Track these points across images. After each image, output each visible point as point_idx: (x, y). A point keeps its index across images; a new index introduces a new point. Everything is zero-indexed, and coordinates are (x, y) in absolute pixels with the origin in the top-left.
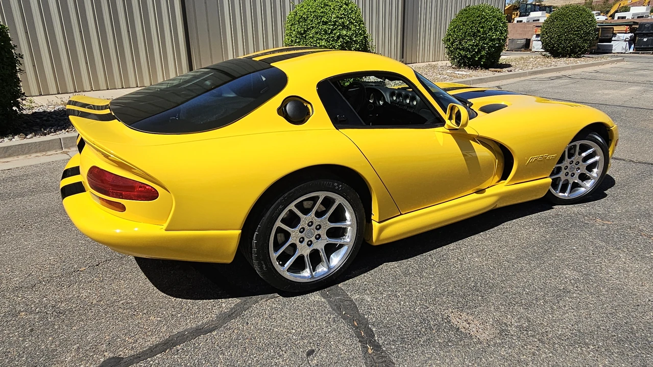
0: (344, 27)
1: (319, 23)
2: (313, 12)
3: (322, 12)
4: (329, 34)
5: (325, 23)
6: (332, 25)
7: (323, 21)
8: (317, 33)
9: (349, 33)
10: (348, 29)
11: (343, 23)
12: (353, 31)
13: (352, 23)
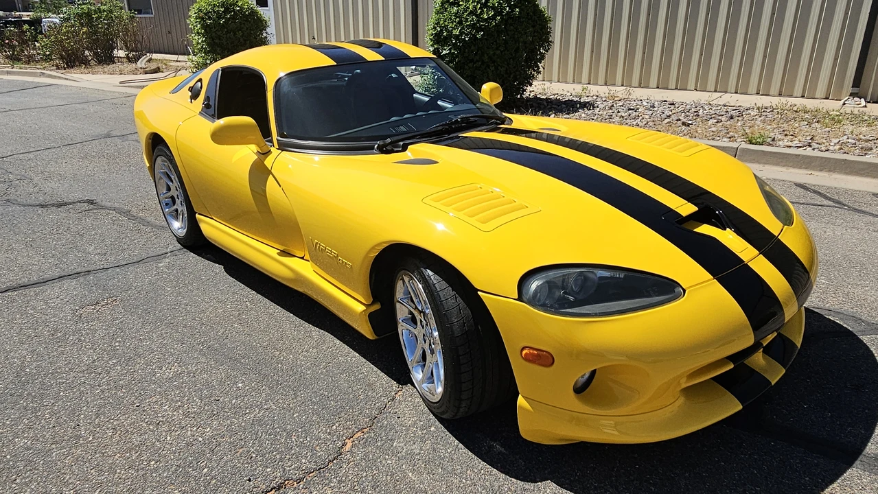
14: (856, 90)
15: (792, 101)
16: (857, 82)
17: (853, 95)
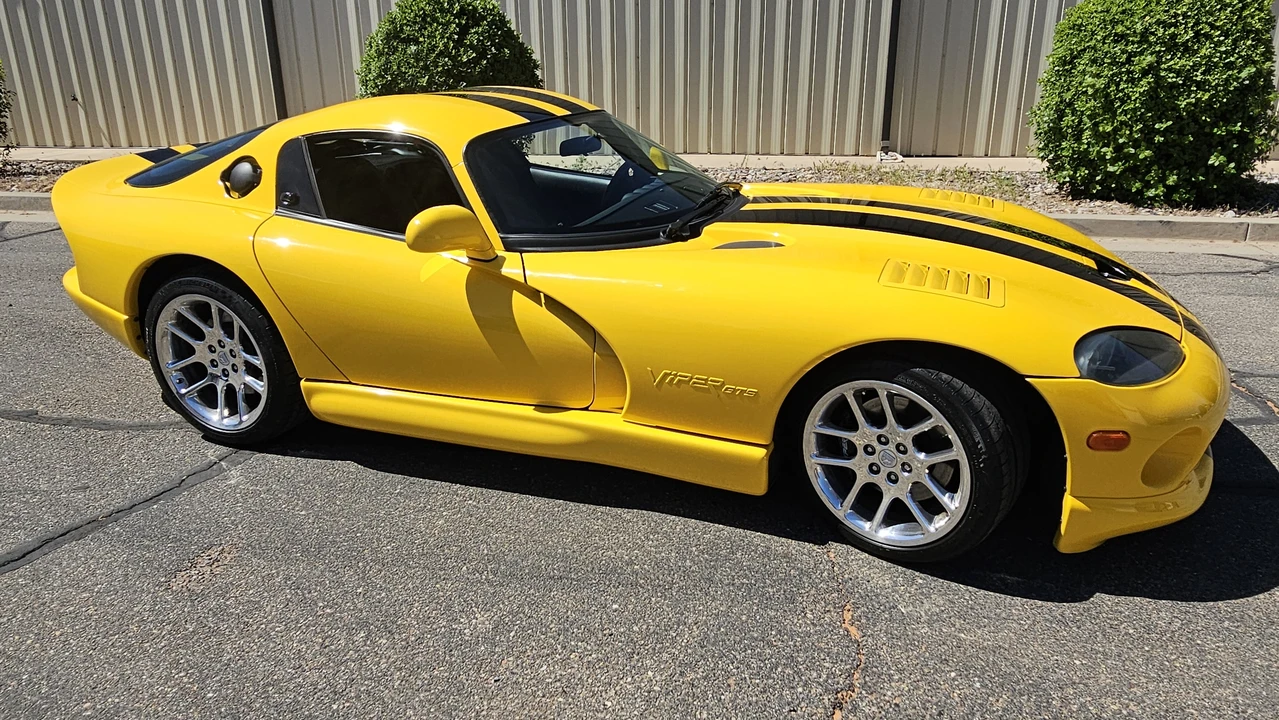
0: (1172, 45)
1: (1104, 38)
2: (1102, 12)
3: (1123, 12)
4: (1123, 64)
5: (1120, 38)
6: (1138, 42)
7: (1116, 34)
8: (1094, 61)
9: (1186, 63)
10: (1187, 50)
11: (1173, 36)
12: (1205, 57)
13: (1208, 37)
14: (886, 143)
15: (842, 159)
16: (886, 134)
17: (886, 150)
